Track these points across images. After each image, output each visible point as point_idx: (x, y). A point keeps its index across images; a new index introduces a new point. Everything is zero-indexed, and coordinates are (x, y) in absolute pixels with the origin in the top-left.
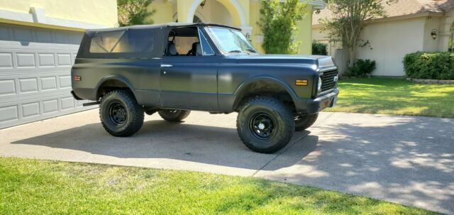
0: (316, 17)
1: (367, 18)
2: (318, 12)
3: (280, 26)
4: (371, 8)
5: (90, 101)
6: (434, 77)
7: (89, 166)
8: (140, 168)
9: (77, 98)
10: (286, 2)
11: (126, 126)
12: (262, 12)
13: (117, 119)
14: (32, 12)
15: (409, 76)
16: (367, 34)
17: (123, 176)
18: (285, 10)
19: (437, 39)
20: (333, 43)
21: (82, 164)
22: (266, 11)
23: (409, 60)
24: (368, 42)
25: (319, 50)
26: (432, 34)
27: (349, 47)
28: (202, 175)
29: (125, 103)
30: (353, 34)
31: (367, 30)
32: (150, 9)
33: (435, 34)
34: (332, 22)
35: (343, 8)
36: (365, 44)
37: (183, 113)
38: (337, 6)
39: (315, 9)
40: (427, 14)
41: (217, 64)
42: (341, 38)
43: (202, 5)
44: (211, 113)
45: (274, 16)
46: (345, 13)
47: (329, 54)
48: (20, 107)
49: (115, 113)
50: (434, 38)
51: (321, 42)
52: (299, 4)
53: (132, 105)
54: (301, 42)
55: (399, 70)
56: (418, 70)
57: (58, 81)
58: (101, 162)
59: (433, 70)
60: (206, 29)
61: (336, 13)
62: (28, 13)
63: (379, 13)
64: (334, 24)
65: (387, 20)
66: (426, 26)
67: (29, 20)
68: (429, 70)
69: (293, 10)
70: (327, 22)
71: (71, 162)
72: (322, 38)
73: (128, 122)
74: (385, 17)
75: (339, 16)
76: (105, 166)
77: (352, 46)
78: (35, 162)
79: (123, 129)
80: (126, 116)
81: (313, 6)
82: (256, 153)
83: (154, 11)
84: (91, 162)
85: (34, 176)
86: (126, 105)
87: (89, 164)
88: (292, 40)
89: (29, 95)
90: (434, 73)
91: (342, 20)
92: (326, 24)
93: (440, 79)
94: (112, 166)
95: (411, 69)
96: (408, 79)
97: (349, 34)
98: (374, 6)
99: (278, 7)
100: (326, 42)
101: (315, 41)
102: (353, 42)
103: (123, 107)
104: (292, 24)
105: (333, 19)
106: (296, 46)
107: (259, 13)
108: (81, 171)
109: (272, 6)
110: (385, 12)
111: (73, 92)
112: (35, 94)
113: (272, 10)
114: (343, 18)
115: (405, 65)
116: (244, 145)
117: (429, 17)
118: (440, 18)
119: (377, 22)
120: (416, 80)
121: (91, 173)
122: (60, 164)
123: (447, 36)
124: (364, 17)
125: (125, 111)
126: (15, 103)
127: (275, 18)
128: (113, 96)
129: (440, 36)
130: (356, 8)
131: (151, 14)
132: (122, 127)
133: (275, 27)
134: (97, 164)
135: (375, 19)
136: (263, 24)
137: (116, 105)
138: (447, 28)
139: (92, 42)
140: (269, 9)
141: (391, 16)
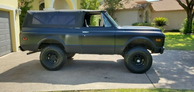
1: (117, 8)
9: (23, 50)
10: (91, 1)
24: (116, 18)
26: (140, 16)
29: (58, 52)
40: (139, 9)
41: (115, 31)
52: (97, 2)
53: (63, 53)
63: (122, 7)
65: (125, 10)
66: (138, 13)
107: (80, 4)
109: (86, 2)
110: (124, 7)
111: (20, 47)
113: (87, 4)
117: (140, 10)
119: (120, 10)
123: (144, 17)
124: (115, 8)
129: (142, 17)
131: (31, 2)
137: (51, 53)
138: (144, 14)
139: (33, 18)
140: (85, 3)
141: (126, 8)
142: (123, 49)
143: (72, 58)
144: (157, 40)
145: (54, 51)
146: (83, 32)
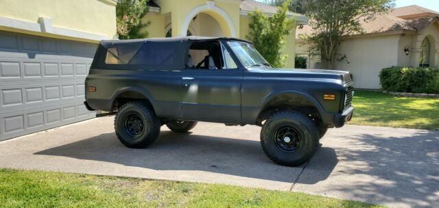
0: (298, 31)
1: (346, 33)
2: (301, 27)
3: (268, 40)
4: (349, 24)
5: (103, 112)
6: (409, 90)
7: (119, 180)
8: (173, 182)
9: (90, 109)
10: (273, 17)
11: (143, 137)
12: (251, 26)
13: (132, 130)
14: (40, 21)
15: (385, 89)
16: (344, 49)
17: (158, 190)
18: (273, 25)
19: (409, 56)
20: (311, 56)
21: (111, 178)
22: (256, 25)
23: (385, 74)
24: (345, 56)
25: (300, 63)
26: (406, 50)
27: (328, 61)
28: (240, 189)
29: (142, 115)
30: (331, 48)
31: (344, 44)
32: (144, 21)
33: (408, 50)
34: (312, 36)
35: (322, 24)
36: (342, 58)
37: (191, 125)
38: (316, 22)
39: (298, 25)
40: (401, 32)
41: (241, 78)
42: (320, 52)
43: (194, 18)
44: (226, 125)
45: (263, 30)
46: (324, 29)
47: (308, 67)
48: (26, 116)
49: (130, 125)
50: (407, 54)
51: (302, 56)
53: (151, 117)
54: (287, 56)
55: (375, 83)
56: (394, 84)
57: (61, 90)
58: (131, 176)
59: (408, 84)
60: (229, 43)
61: (315, 29)
62: (36, 23)
63: (356, 29)
64: (313, 39)
65: (364, 36)
66: (400, 42)
67: (36, 29)
68: (404, 84)
69: (281, 25)
70: (307, 37)
71: (98, 176)
72: (303, 51)
73: (145, 133)
74: (362, 34)
75: (319, 31)
76: (136, 180)
77: (331, 60)
78: (61, 176)
79: (140, 140)
80: (142, 128)
81: (297, 22)
82: (281, 167)
83: (149, 23)
84: (120, 175)
85: (68, 190)
86: (144, 117)
87: (118, 177)
88: (279, 54)
89: (34, 104)
90: (409, 86)
91: (322, 35)
92: (305, 39)
93: (414, 92)
94: (144, 179)
95: (387, 83)
96: (384, 92)
97: (328, 48)
98: (353, 23)
99: (267, 21)
100: (306, 56)
101: (297, 55)
102: (331, 57)
103: (139, 119)
104: (281, 38)
105: (313, 34)
106: (283, 58)
107: (247, 26)
108: (114, 185)
109: (261, 20)
110: (362, 29)
111: (86, 103)
112: (41, 104)
113: (261, 24)
114: (323, 33)
115: (381, 79)
116: (269, 159)
117: (403, 35)
118: (412, 35)
119: (354, 37)
120: (392, 93)
121: (124, 187)
122: (88, 178)
123: (418, 52)
124: (342, 33)
125: (142, 123)
126: (21, 113)
127: (264, 32)
128: (129, 107)
129: (412, 52)
130: (335, 24)
131: (146, 25)
132: (139, 138)
133: (264, 41)
134: (127, 178)
135: (353, 35)
136: (252, 38)
137: (132, 116)
138: (419, 45)
139: (108, 53)
140: (258, 24)
141: (368, 32)
142: (256, 114)
143: (190, 131)
144: (326, 97)
145: (137, 112)
146: (184, 78)
